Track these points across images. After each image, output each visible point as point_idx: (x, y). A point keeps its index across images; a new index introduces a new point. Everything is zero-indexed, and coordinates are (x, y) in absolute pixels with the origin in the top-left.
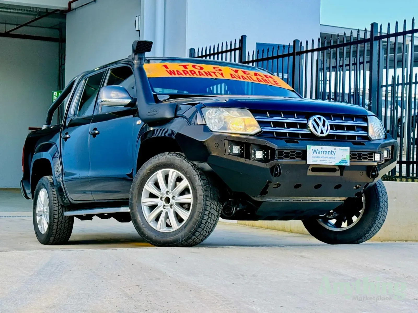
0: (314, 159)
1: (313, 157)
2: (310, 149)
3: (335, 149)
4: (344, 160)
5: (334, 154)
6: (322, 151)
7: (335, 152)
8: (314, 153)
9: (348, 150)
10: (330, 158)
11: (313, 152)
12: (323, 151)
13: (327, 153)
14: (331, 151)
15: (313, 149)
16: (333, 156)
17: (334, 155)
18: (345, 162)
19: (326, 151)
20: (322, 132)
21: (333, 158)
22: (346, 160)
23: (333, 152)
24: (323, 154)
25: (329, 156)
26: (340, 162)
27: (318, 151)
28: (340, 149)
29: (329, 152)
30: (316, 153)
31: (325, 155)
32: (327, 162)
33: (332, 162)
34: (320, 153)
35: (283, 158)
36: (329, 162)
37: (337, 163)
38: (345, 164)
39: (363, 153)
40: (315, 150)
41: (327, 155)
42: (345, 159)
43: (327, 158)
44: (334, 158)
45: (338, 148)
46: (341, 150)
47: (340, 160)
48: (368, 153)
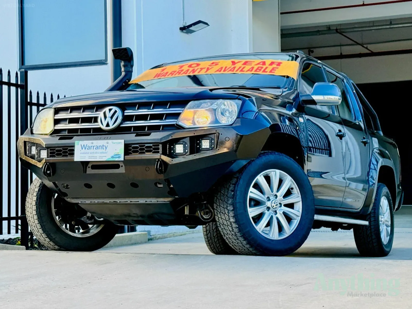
0: (82, 155)
1: (81, 153)
2: (78, 144)
3: (108, 143)
4: (117, 155)
5: (106, 148)
6: (92, 146)
7: (107, 146)
8: (82, 149)
9: (122, 143)
10: (101, 153)
11: (82, 147)
12: (94, 147)
13: (97, 148)
14: (102, 145)
15: (81, 145)
16: (104, 151)
17: (106, 150)
18: (118, 156)
19: (96, 146)
20: (108, 125)
21: (104, 153)
22: (119, 155)
23: (105, 146)
24: (93, 149)
25: (100, 150)
26: (112, 157)
27: (88, 146)
28: (112, 142)
29: (100, 147)
30: (85, 149)
31: (95, 151)
32: (97, 158)
33: (102, 158)
34: (89, 148)
35: (55, 156)
36: (100, 158)
37: (109, 158)
38: (118, 159)
39: (146, 145)
40: (84, 145)
41: (98, 151)
42: (118, 153)
43: (98, 153)
44: (106, 153)
45: (110, 141)
46: (114, 143)
47: (113, 155)
48: (152, 145)
